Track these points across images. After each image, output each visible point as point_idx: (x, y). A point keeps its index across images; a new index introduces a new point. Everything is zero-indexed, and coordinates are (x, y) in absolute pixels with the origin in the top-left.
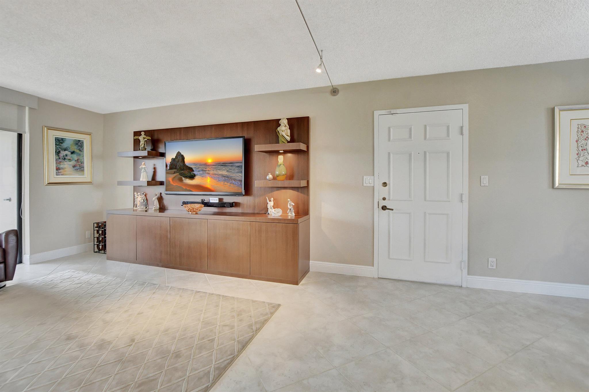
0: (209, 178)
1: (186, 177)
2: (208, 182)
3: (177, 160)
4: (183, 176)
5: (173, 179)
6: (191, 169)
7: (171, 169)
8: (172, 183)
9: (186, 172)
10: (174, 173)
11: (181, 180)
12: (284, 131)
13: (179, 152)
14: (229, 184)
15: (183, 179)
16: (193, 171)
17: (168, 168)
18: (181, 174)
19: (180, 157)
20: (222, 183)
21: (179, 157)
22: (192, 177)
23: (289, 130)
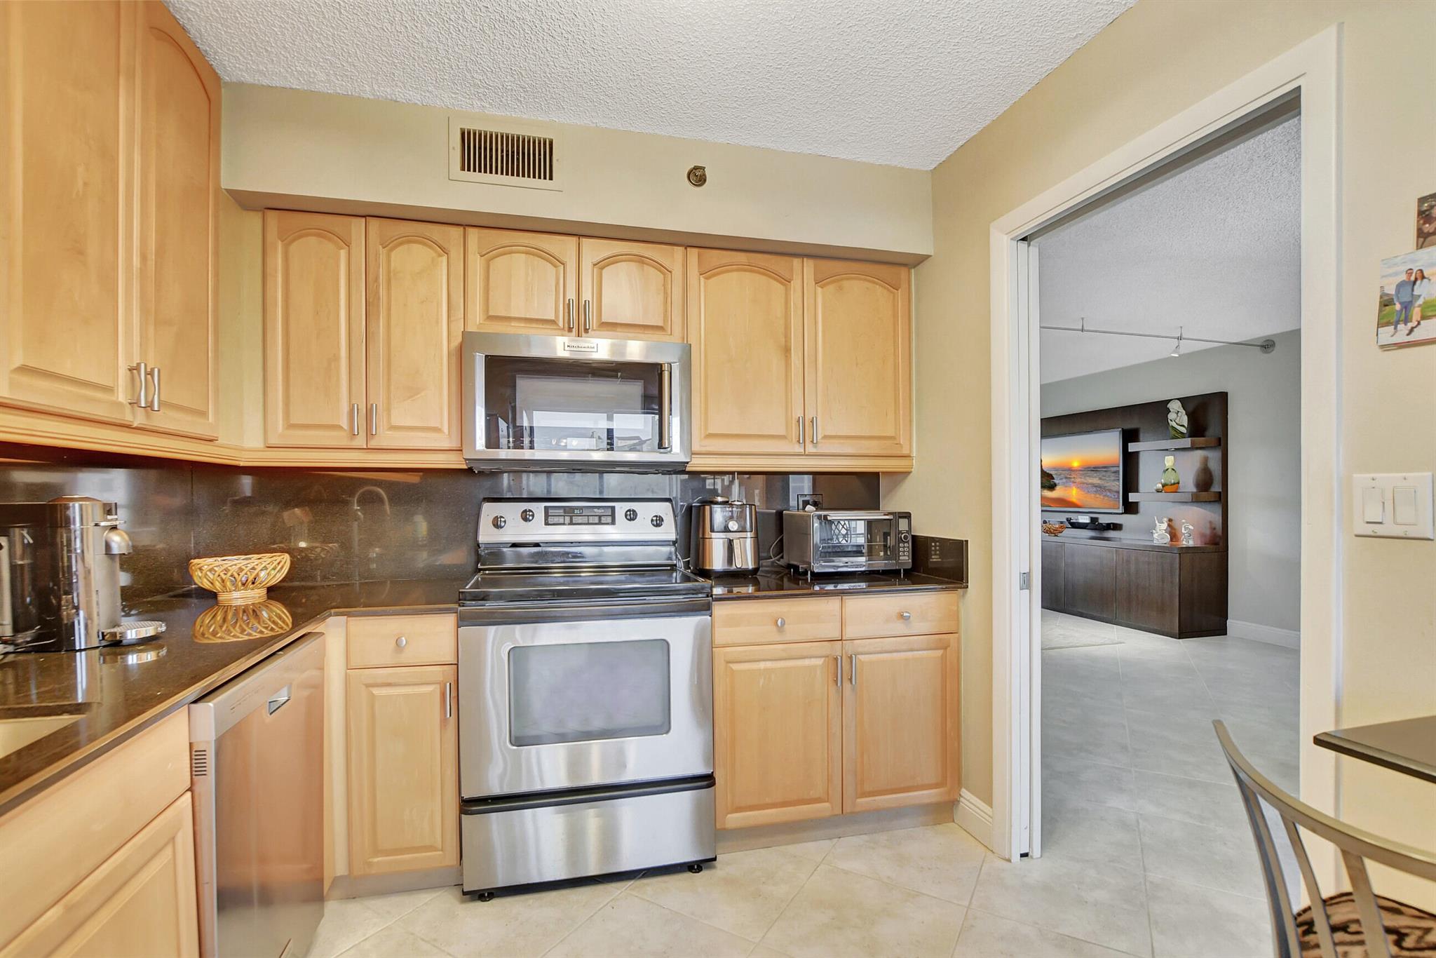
2: (1073, 494)
6: (1051, 477)
12: (1178, 418)
14: (1102, 497)
16: (1053, 479)
20: (1093, 495)
22: (1052, 487)
23: (1186, 417)
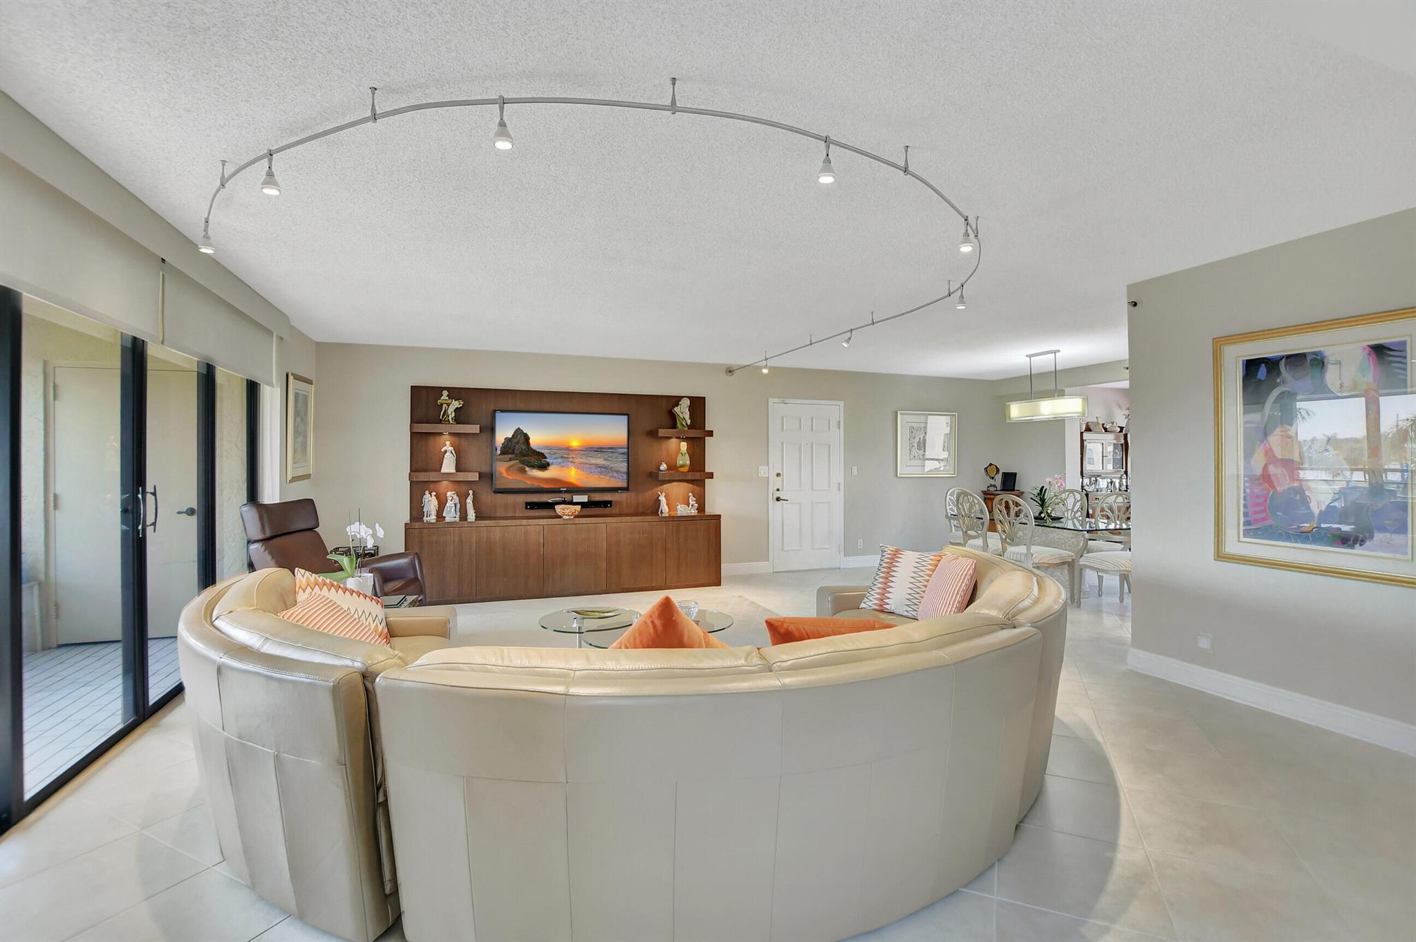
0: (573, 469)
1: (533, 467)
2: (573, 475)
3: (515, 441)
4: (528, 466)
5: (508, 469)
6: (542, 456)
7: (503, 453)
8: (505, 474)
9: (533, 460)
10: (510, 460)
11: (523, 471)
13: (519, 428)
14: (608, 478)
15: (527, 469)
16: (546, 458)
17: (499, 452)
18: (522, 462)
19: (521, 438)
21: (519, 436)
22: (544, 467)
23: (689, 412)
